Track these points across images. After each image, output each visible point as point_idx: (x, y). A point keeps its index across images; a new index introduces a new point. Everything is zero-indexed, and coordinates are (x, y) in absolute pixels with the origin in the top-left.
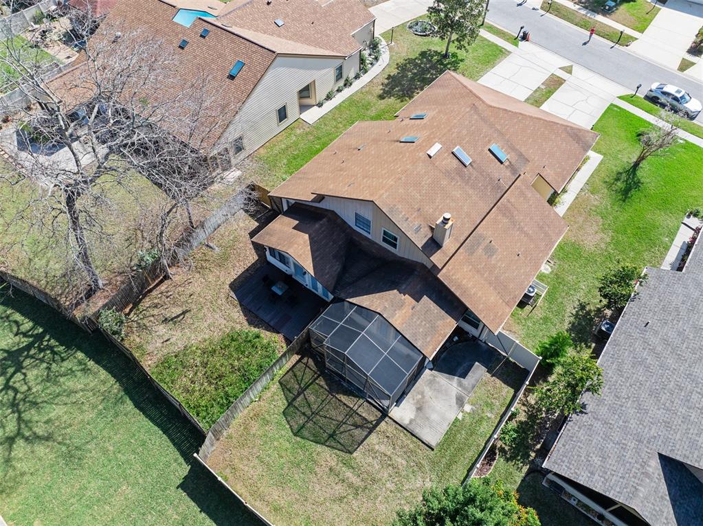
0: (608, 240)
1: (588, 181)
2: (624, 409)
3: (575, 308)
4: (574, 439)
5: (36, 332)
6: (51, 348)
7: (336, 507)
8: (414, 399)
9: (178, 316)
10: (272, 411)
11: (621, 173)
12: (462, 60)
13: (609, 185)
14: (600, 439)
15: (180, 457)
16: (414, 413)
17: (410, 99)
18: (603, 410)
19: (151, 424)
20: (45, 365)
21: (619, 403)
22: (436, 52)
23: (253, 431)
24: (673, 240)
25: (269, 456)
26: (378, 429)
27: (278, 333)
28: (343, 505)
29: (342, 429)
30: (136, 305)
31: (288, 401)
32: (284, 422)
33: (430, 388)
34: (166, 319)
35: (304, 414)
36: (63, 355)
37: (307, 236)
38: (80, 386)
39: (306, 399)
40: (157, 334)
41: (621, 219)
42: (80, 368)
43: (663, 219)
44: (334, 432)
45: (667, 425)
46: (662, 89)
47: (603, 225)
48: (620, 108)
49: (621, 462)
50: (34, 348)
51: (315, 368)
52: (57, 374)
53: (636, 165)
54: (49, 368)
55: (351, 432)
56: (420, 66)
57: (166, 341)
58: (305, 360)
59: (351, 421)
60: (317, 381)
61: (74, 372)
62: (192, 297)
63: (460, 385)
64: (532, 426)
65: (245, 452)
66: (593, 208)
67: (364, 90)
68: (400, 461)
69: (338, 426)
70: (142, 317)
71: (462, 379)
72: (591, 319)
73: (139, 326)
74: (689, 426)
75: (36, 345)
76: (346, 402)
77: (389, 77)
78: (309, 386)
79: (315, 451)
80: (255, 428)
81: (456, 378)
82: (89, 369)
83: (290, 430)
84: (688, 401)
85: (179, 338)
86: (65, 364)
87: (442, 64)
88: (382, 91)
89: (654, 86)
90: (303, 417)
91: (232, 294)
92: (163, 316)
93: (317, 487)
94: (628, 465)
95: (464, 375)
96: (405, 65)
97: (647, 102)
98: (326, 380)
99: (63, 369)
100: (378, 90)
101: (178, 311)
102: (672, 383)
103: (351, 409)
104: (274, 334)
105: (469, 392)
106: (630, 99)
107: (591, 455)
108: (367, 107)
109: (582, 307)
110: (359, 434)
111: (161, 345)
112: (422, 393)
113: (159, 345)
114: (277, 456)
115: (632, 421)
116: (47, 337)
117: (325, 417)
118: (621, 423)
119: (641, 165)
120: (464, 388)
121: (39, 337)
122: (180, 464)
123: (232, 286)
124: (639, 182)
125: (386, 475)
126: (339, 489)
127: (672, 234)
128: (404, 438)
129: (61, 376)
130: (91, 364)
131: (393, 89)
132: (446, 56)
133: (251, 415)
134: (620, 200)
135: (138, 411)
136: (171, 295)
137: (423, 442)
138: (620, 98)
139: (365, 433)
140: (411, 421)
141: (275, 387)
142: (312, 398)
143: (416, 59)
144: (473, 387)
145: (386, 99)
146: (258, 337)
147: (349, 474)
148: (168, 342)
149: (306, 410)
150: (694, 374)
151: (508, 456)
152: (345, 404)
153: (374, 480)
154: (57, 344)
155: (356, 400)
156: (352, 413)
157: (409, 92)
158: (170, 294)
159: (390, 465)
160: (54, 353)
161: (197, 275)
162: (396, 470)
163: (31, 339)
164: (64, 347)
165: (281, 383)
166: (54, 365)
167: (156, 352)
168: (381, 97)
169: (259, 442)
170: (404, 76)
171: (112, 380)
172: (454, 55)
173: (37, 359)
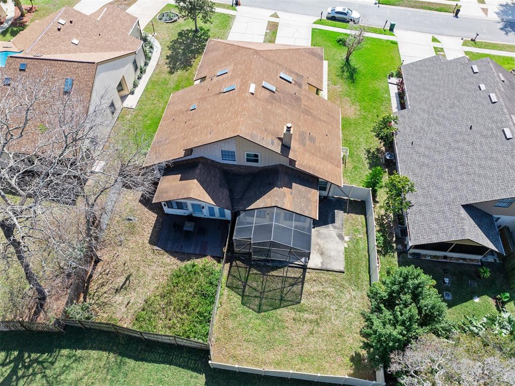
0: (359, 108)
1: (328, 78)
2: (430, 193)
3: (365, 154)
4: (416, 222)
5: (12, 357)
6: (36, 360)
7: (311, 339)
8: (315, 250)
9: (125, 283)
10: (234, 307)
11: (343, 67)
12: (208, 30)
13: (341, 77)
14: (429, 215)
15: (193, 373)
16: (321, 258)
17: (191, 67)
18: (421, 199)
19: (156, 365)
20: (39, 376)
21: (426, 191)
22: (188, 30)
23: (230, 326)
24: (390, 94)
25: (252, 335)
26: (306, 279)
27: (206, 256)
28: (314, 336)
29: (285, 292)
30: (86, 292)
31: (240, 295)
32: (246, 309)
33: (320, 238)
34: (117, 290)
35: (256, 297)
36: (50, 360)
37: (195, 181)
38: (81, 373)
39: (251, 287)
40: (117, 303)
41: (358, 93)
42: (72, 360)
43: (378, 85)
44: (281, 296)
45: (456, 189)
46: (334, 10)
47: (351, 101)
48: (319, 29)
49: (447, 220)
50: (20, 369)
51: (244, 266)
52: (55, 376)
53: (347, 59)
54: (45, 376)
55: (291, 290)
56: (183, 43)
57: (128, 304)
58: (234, 263)
59: (287, 284)
60: (251, 272)
61: (68, 366)
62: (126, 265)
63: (335, 228)
64: (385, 230)
65: (235, 342)
66: (341, 93)
67: (156, 72)
68: (330, 290)
69: (282, 292)
70: (97, 298)
71: (334, 224)
72: (377, 156)
73: (99, 305)
74: (467, 184)
75: (20, 366)
76: (277, 275)
77: (168, 58)
78: (247, 278)
79: (278, 314)
80: (231, 324)
81: (330, 225)
82: (80, 358)
83: (253, 311)
84: (458, 172)
85: (136, 298)
86: (56, 365)
87: (197, 37)
88: (169, 69)
89: (329, 10)
90: (256, 299)
91: (155, 248)
92: (114, 289)
93: (293, 335)
94: (451, 219)
95: (333, 221)
96: (173, 46)
97: (330, 21)
98: (256, 269)
99: (58, 370)
100: (166, 69)
101: (123, 279)
102: (445, 167)
103: (283, 277)
104: (203, 258)
105: (342, 229)
106: (320, 22)
107: (431, 225)
108: (165, 82)
109: (369, 152)
110: (296, 288)
111: (125, 309)
112: (318, 244)
113: (124, 309)
114: (256, 332)
115: (439, 197)
116: (26, 355)
117: (270, 291)
118: (434, 201)
119: (350, 59)
120: (338, 228)
121: (20, 358)
122: (196, 377)
123: (151, 242)
124: (355, 69)
125: (327, 303)
126: (306, 327)
127: (388, 91)
128: (324, 276)
129: (60, 375)
130: (79, 352)
131: (176, 64)
132: (196, 31)
133: (222, 317)
134: (351, 82)
135: (141, 363)
136: (109, 272)
137: (336, 272)
138: (314, 23)
139: (300, 286)
140: (322, 263)
141: (226, 291)
142: (254, 285)
143: (177, 39)
144: (342, 225)
145: (175, 72)
146: (194, 266)
147: (306, 315)
148: (130, 304)
149: (255, 293)
150: (452, 157)
151: (383, 253)
152: (277, 276)
153: (322, 310)
154: (39, 355)
155: (282, 270)
156: (284, 279)
157: (188, 63)
158: (107, 271)
159: (326, 296)
160: (41, 363)
161: (120, 248)
162: (331, 296)
163: (12, 365)
164: (47, 354)
165: (228, 287)
166: (48, 372)
167: (125, 316)
168: (171, 73)
169: (239, 331)
170: (177, 53)
171: (105, 354)
172: (202, 29)
173: (29, 376)
